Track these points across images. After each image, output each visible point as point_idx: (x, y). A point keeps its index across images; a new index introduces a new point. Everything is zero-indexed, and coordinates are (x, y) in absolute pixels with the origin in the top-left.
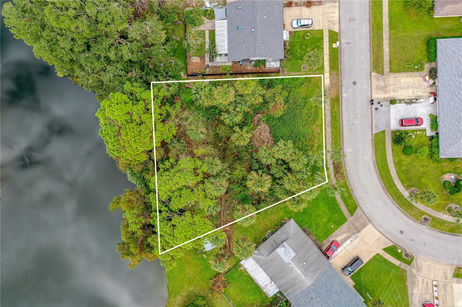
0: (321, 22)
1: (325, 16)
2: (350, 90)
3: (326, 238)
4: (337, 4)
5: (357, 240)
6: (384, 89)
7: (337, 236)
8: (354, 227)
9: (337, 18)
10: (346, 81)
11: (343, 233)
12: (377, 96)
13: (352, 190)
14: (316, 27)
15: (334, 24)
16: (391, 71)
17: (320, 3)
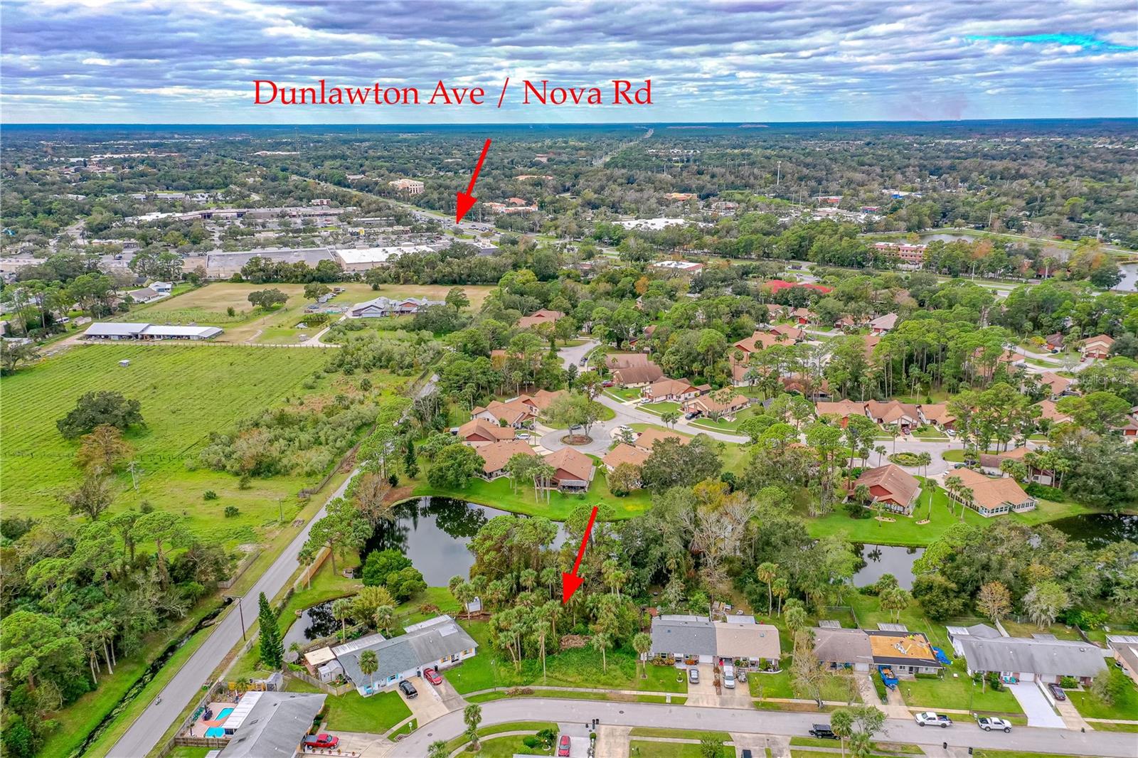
0: (696, 692)
1: (704, 696)
2: (613, 708)
3: (447, 677)
4: (718, 706)
5: (435, 700)
6: (611, 734)
7: (446, 685)
9: (701, 705)
10: (623, 707)
11: (447, 691)
12: (602, 730)
14: (691, 688)
15: (694, 702)
16: (632, 741)
17: (719, 693)
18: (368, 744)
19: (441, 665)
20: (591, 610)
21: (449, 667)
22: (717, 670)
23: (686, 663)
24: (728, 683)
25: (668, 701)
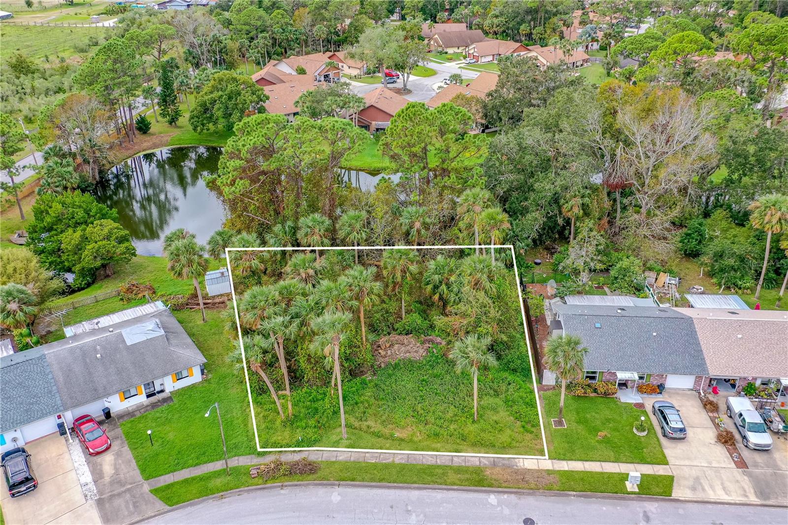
0: (687, 463)
1: (709, 472)
2: (506, 511)
3: (127, 435)
4: (753, 499)
5: (79, 497)
7: (118, 455)
8: (119, 495)
10: (534, 505)
11: (116, 469)
13: (222, 497)
14: (671, 450)
15: (694, 489)
17: (741, 464)
19: (117, 404)
20: (436, 287)
21: (140, 408)
22: (710, 406)
23: (641, 389)
24: (755, 438)
25: (631, 486)
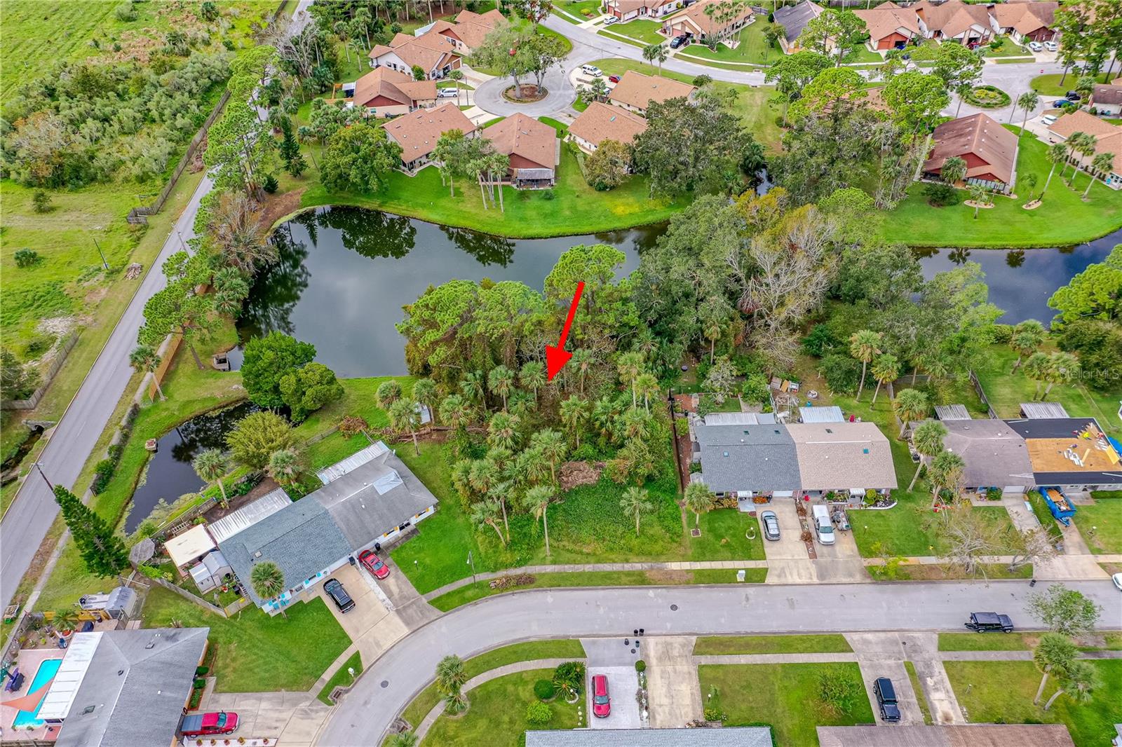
0: (778, 557)
1: (792, 563)
2: (660, 601)
3: (397, 562)
4: (816, 580)
5: (383, 610)
6: (666, 656)
7: (397, 578)
8: (409, 606)
9: (790, 581)
10: (677, 595)
11: (400, 589)
12: (652, 646)
13: (476, 604)
14: (769, 548)
15: (779, 576)
16: (701, 667)
17: (813, 555)
18: (286, 715)
20: (602, 424)
21: (398, 540)
22: (801, 511)
23: (755, 500)
24: (824, 537)
25: (741, 576)
